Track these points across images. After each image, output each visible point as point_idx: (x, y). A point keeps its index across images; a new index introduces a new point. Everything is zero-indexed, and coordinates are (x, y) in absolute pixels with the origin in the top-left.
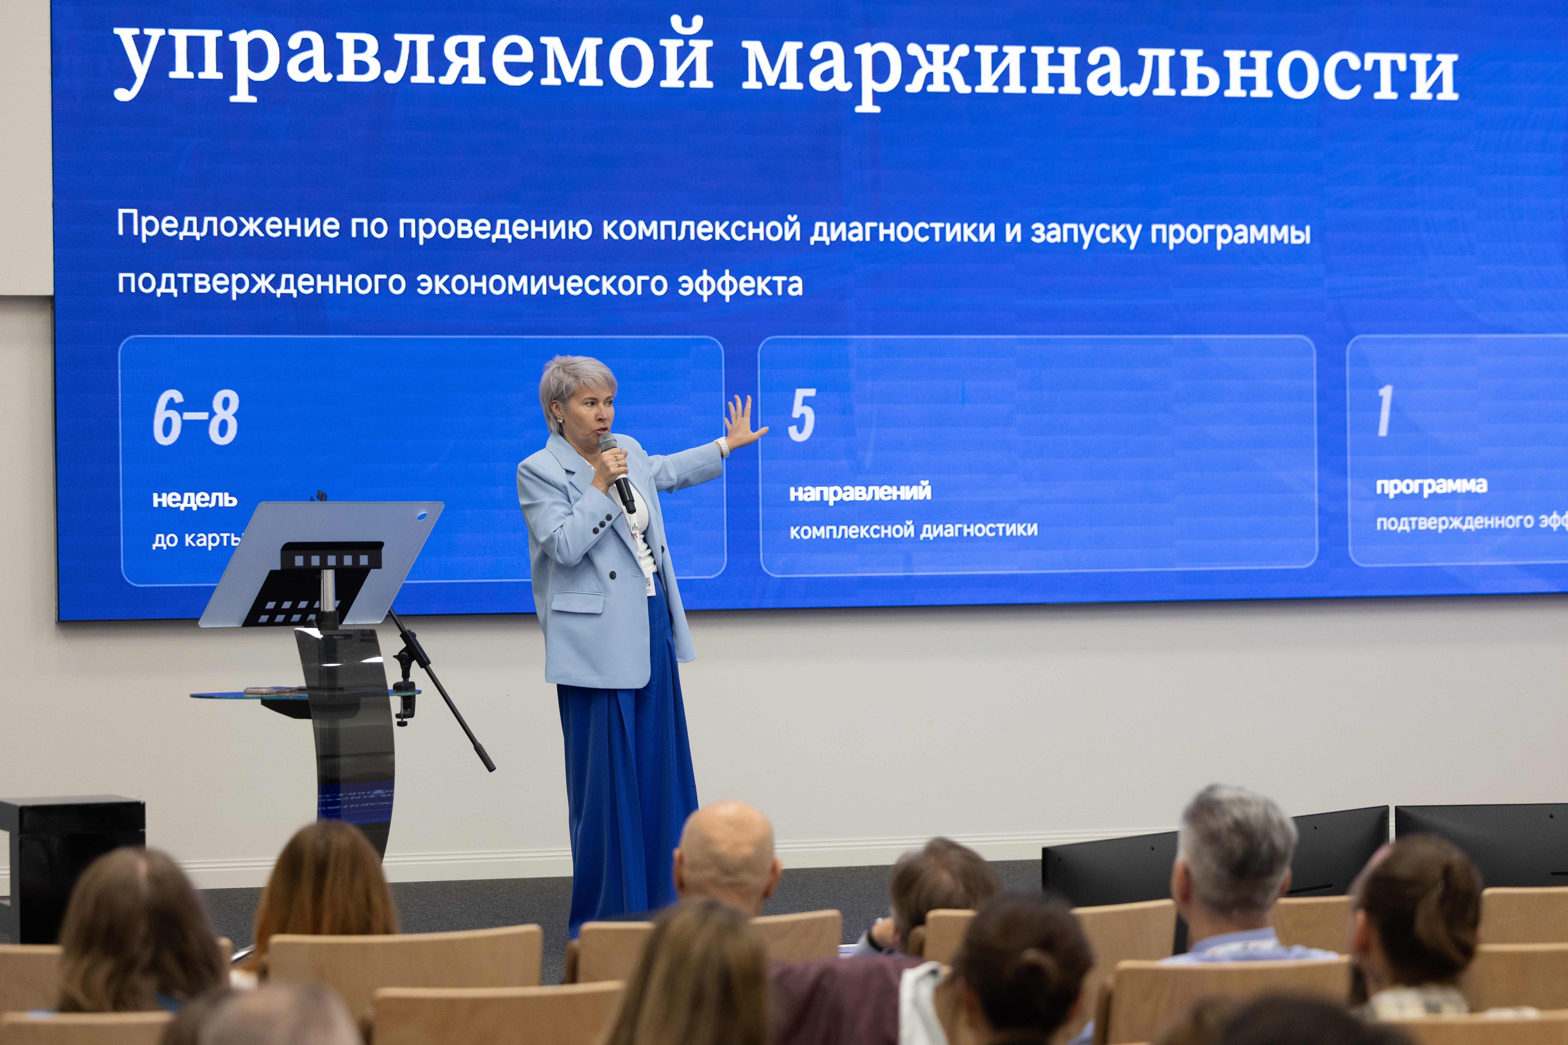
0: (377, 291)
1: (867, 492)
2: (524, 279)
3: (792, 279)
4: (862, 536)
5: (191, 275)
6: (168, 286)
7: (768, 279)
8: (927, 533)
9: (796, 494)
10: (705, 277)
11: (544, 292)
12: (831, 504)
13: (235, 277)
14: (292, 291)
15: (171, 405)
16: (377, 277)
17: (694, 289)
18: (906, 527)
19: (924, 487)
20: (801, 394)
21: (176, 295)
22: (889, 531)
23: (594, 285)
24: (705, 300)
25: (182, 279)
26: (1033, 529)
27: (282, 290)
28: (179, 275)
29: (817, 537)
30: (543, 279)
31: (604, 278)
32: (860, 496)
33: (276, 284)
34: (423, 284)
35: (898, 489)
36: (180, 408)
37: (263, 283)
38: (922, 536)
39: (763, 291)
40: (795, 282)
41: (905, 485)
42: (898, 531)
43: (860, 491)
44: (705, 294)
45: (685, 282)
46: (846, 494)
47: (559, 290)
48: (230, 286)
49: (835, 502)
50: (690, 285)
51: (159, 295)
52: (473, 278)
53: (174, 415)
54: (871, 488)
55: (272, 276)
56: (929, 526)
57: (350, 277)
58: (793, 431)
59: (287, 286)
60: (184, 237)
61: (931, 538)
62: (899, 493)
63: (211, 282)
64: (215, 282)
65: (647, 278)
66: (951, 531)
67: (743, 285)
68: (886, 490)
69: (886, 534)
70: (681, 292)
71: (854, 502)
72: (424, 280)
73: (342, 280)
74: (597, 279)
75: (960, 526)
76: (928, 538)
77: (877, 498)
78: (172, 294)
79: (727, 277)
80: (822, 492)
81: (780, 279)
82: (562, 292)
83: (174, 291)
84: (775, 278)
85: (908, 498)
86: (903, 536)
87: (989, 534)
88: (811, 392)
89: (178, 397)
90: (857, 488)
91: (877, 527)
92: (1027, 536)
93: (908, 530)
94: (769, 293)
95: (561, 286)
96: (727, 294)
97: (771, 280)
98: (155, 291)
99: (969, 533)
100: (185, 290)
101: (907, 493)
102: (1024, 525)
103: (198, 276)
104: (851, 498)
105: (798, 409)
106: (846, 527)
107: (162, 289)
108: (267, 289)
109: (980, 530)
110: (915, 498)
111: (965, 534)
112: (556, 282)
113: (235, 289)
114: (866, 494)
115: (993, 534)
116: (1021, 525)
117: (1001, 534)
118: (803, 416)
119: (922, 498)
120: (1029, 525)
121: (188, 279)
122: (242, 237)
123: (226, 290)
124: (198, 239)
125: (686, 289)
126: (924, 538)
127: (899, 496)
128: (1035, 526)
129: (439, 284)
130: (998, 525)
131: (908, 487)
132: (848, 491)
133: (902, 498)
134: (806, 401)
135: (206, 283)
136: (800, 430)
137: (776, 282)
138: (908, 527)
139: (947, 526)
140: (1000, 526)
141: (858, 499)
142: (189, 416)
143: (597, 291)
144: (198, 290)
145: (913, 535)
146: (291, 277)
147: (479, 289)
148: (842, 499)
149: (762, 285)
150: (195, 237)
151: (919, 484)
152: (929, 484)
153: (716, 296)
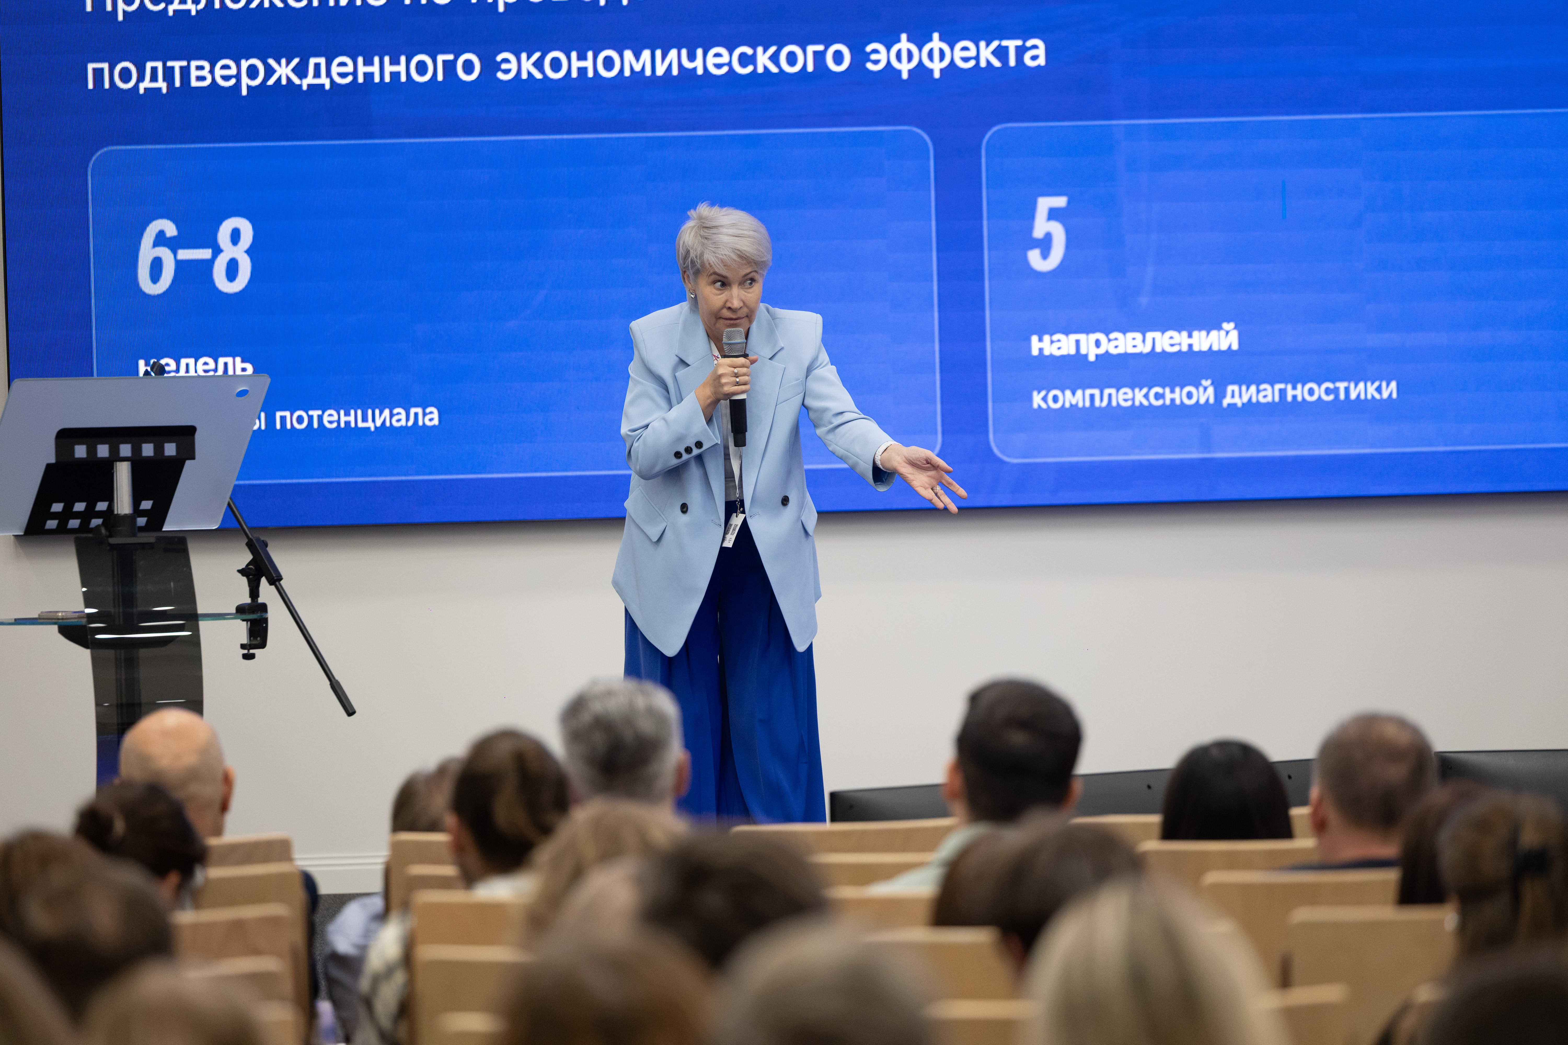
0: (440, 77)
1: (1144, 341)
2: (646, 54)
3: (1029, 43)
4: (1137, 403)
5: (184, 63)
6: (154, 78)
7: (995, 44)
8: (1233, 396)
9: (1041, 345)
10: (904, 44)
11: (675, 72)
12: (1092, 358)
13: (245, 64)
14: (324, 81)
15: (161, 239)
16: (441, 58)
17: (889, 62)
18: (1201, 389)
19: (1227, 333)
20: (1045, 204)
21: (164, 91)
22: (1176, 396)
23: (745, 60)
24: (905, 76)
25: (173, 68)
26: (1391, 390)
27: (310, 80)
28: (170, 64)
29: (1071, 405)
30: (673, 53)
31: (760, 50)
32: (1134, 346)
33: (300, 72)
34: (504, 66)
35: (1190, 336)
36: (173, 245)
37: (284, 71)
38: (1226, 401)
39: (988, 62)
40: (1035, 47)
41: (1200, 330)
42: (1189, 395)
43: (1134, 339)
44: (905, 68)
45: (876, 51)
46: (1114, 343)
47: (695, 69)
48: (238, 76)
49: (1097, 356)
50: (882, 56)
51: (142, 91)
52: (574, 55)
53: (165, 253)
54: (1150, 335)
55: (296, 61)
56: (1236, 388)
57: (403, 59)
58: (1034, 257)
59: (317, 74)
60: (175, 11)
61: (1239, 405)
62: (1190, 341)
63: (212, 72)
64: (218, 72)
65: (820, 48)
66: (1268, 394)
67: (958, 54)
68: (1171, 338)
69: (1173, 400)
70: (870, 66)
71: (1125, 356)
72: (506, 61)
73: (391, 63)
74: (749, 51)
75: (1282, 386)
76: (1235, 405)
77: (1158, 349)
78: (160, 89)
79: (936, 43)
80: (1078, 342)
81: (1012, 44)
82: (700, 71)
83: (162, 85)
84: (1005, 43)
85: (1205, 348)
86: (1198, 401)
87: (1326, 398)
88: (1060, 202)
89: (170, 229)
90: (1130, 335)
91: (1159, 390)
92: (1382, 400)
93: (1205, 394)
94: (997, 63)
95: (698, 64)
96: (936, 67)
97: (999, 46)
98: (136, 86)
99: (1295, 397)
100: (177, 84)
101: (1202, 341)
102: (1377, 384)
103: (194, 64)
104: (1121, 350)
105: (1041, 226)
106: (1113, 391)
107: (146, 84)
108: (288, 79)
109: (1311, 392)
110: (1215, 348)
111: (1289, 398)
112: (692, 57)
113: (245, 81)
114: (1142, 344)
115: (1331, 397)
116: (1372, 384)
117: (1342, 396)
118: (1048, 237)
119: (1224, 347)
120: (1384, 384)
121: (181, 68)
122: (253, 9)
123: (233, 81)
124: (193, 13)
125: (876, 62)
126: (1229, 405)
127: (1190, 346)
128: (1393, 385)
129: (527, 65)
130: (1338, 384)
131: (1204, 333)
132: (1116, 339)
133: (1196, 348)
134: (1053, 214)
135: (205, 73)
136: (1045, 255)
137: (1007, 48)
138: (1205, 389)
139: (1262, 387)
140: (1342, 385)
141: (1131, 350)
142: (185, 254)
143: (750, 69)
144: (194, 83)
145: (1212, 401)
146: (322, 61)
147: (582, 71)
148: (1107, 352)
149: (986, 53)
150: (189, 11)
151: (1220, 328)
152: (1235, 328)
153: (920, 71)
